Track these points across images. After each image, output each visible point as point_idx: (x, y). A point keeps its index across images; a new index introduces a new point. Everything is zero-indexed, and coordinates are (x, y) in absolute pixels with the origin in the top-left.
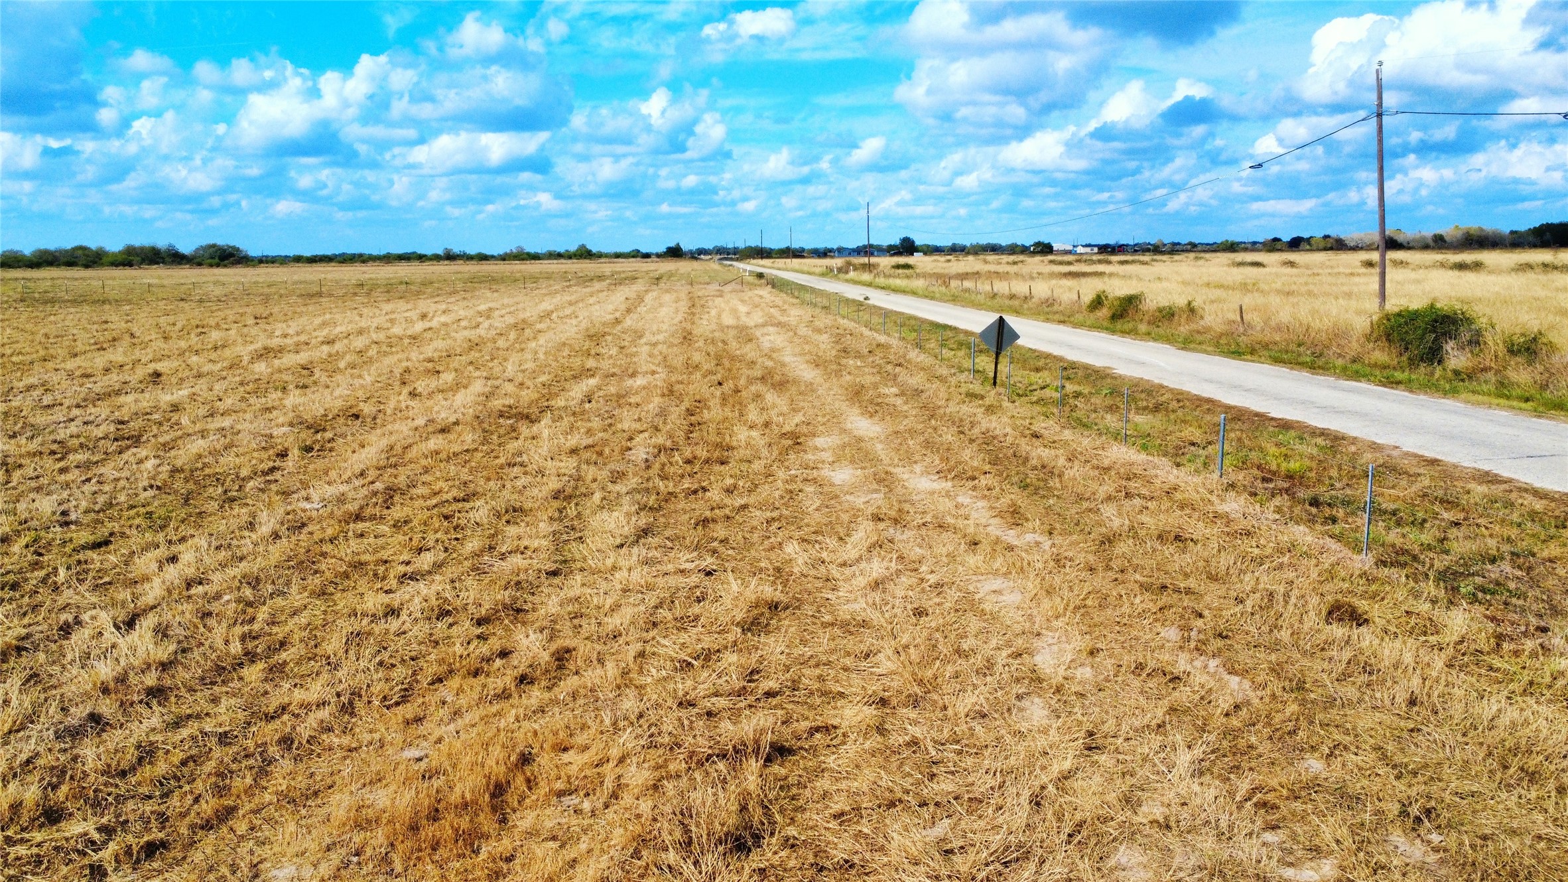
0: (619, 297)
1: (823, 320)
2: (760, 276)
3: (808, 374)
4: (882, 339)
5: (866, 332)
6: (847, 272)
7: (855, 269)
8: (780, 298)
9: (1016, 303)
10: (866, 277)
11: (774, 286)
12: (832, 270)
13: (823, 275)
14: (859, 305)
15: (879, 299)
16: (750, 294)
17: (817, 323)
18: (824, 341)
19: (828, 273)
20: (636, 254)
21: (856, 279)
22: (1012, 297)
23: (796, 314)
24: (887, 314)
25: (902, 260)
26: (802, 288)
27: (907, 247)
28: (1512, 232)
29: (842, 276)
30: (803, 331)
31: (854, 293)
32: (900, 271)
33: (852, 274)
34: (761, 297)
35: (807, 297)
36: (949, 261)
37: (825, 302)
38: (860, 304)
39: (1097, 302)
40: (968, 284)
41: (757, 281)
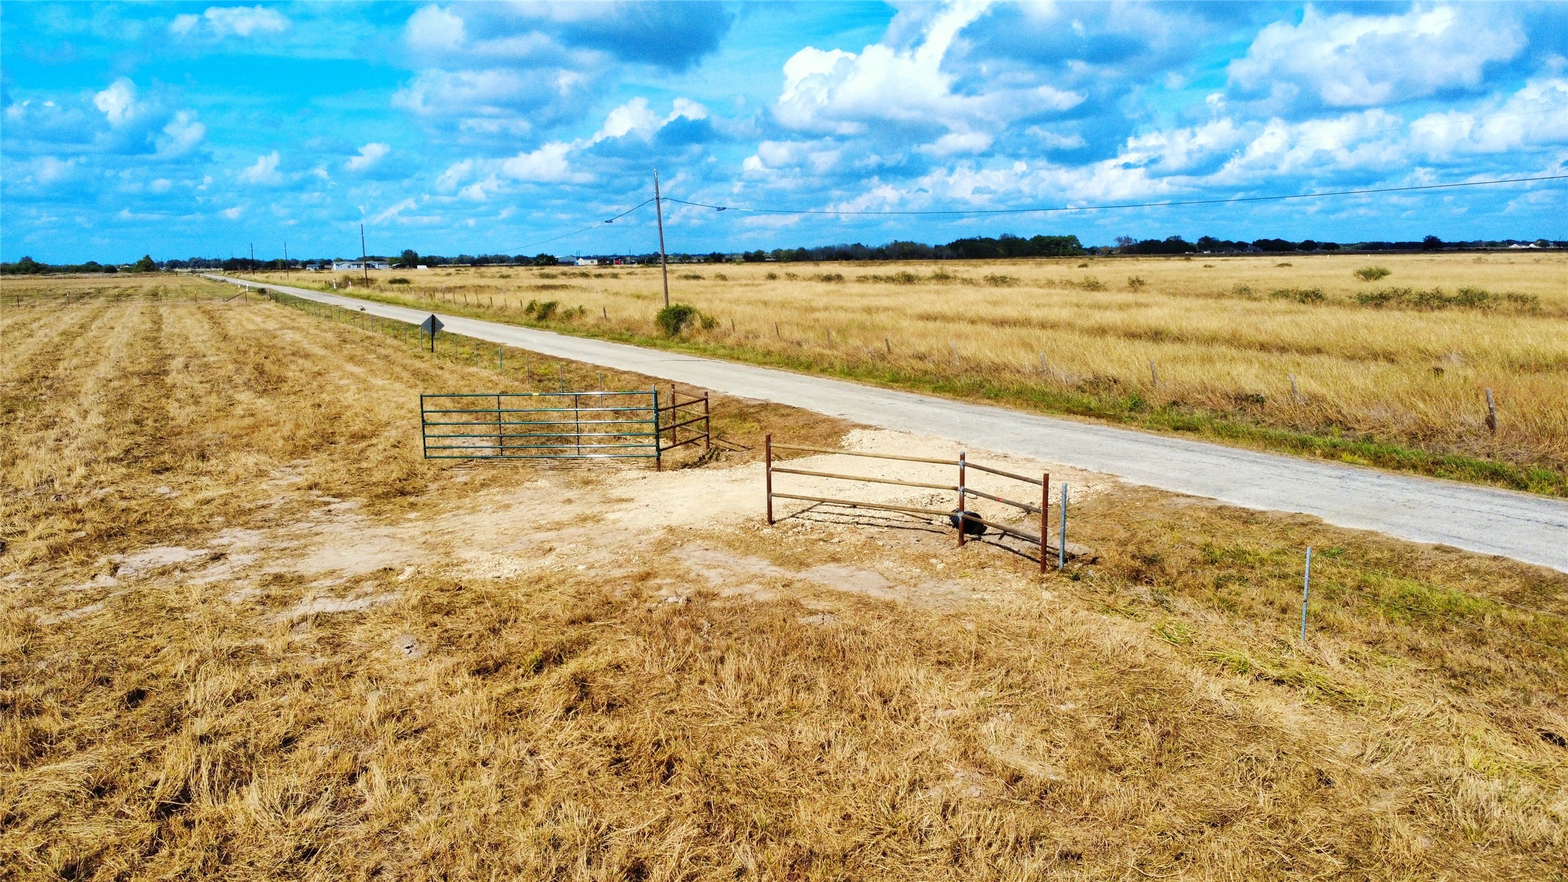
0: (71, 317)
1: (326, 324)
2: (262, 291)
3: (321, 352)
4: (370, 334)
5: (359, 330)
6: (345, 287)
7: (354, 284)
8: (288, 310)
9: (481, 310)
10: (365, 291)
11: (277, 300)
12: (331, 285)
13: (322, 289)
14: (355, 314)
15: (373, 309)
16: (257, 307)
17: (323, 326)
18: (330, 336)
19: (328, 287)
20: (92, 268)
21: (356, 292)
22: (479, 306)
23: (303, 321)
24: (375, 319)
25: (400, 274)
26: (305, 302)
27: (410, 260)
28: (936, 247)
29: (341, 291)
30: (312, 331)
31: (353, 305)
32: (396, 286)
33: (350, 289)
34: (269, 310)
35: (312, 309)
36: (449, 274)
37: (328, 313)
38: (357, 313)
39: (531, 308)
40: (449, 296)
41: (259, 297)
